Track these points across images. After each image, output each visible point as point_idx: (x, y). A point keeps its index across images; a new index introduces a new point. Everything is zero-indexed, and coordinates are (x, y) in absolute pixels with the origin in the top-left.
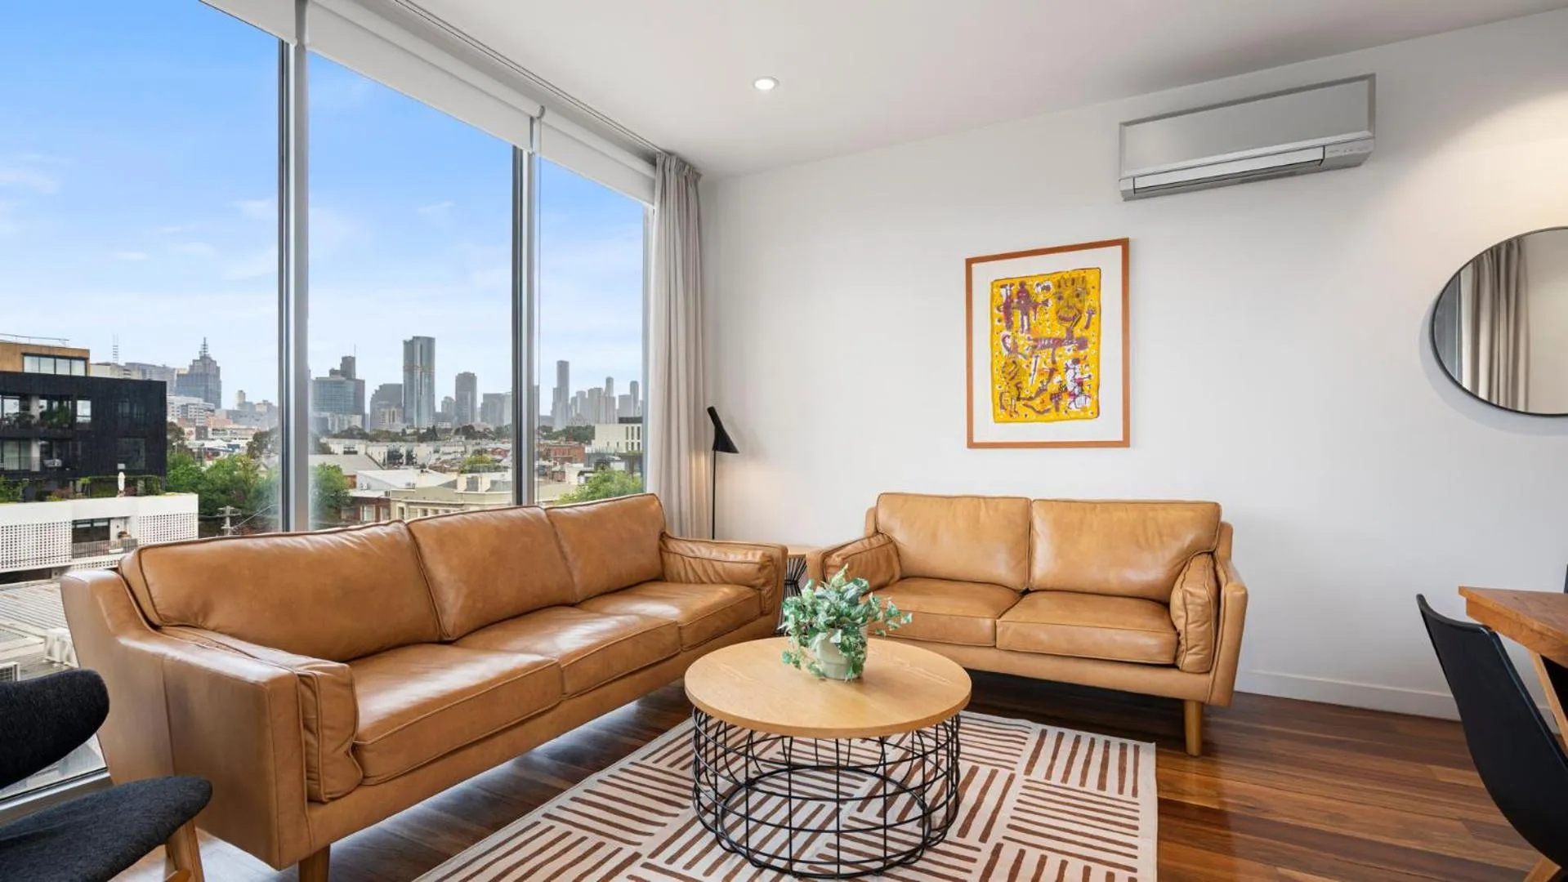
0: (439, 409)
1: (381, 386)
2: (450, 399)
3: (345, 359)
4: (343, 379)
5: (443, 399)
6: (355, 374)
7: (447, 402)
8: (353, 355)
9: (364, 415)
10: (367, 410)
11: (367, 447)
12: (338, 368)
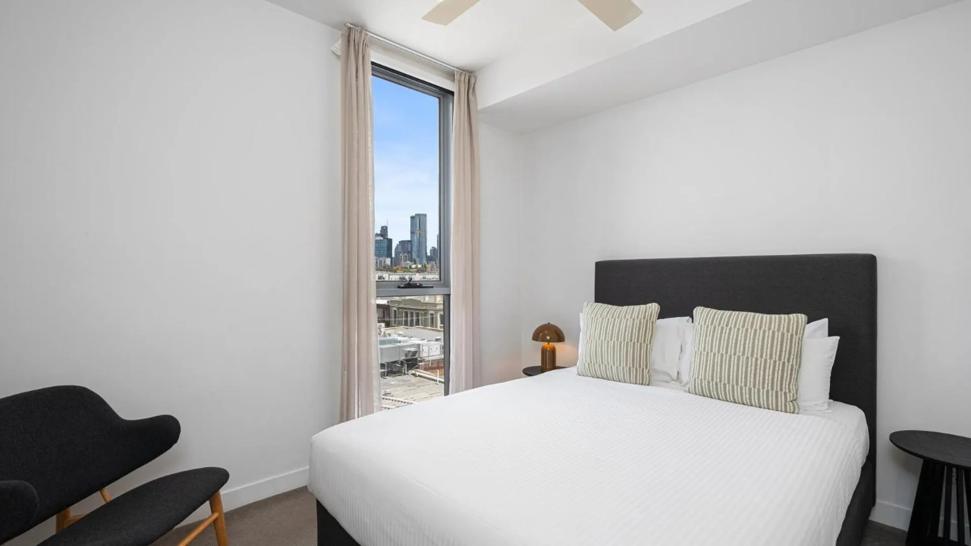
0: (429, 254)
1: (400, 242)
2: (435, 248)
3: (382, 227)
4: (382, 238)
5: (431, 248)
6: (387, 235)
7: (433, 250)
8: (386, 225)
9: (392, 258)
10: (393, 255)
11: (389, 275)
12: (379, 232)
